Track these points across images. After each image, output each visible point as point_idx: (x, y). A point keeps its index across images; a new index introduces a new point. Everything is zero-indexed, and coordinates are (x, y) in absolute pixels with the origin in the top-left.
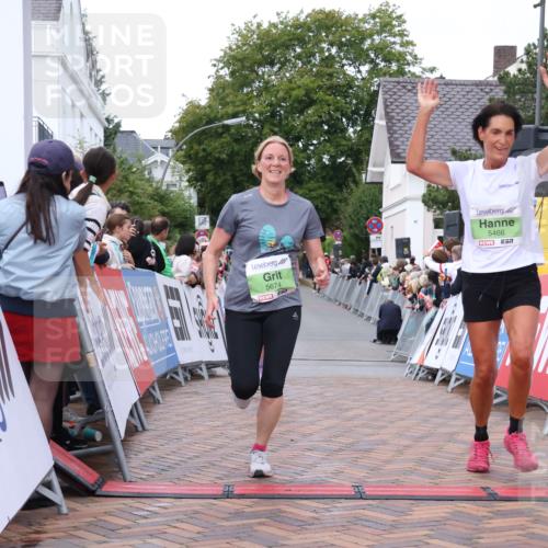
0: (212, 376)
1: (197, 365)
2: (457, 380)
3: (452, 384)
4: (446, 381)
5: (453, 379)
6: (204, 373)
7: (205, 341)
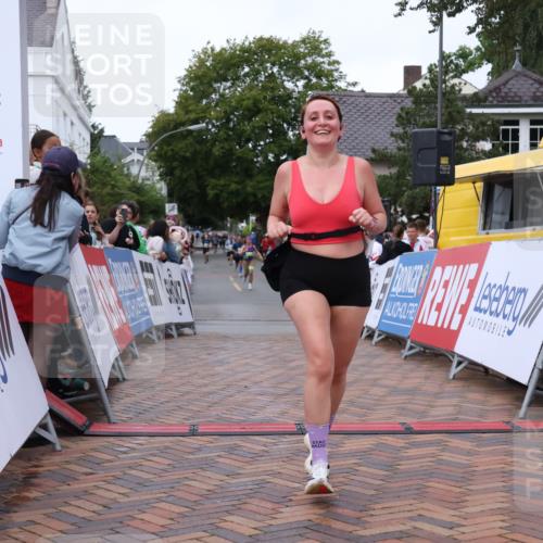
0: (181, 335)
1: (168, 326)
2: (379, 335)
3: (376, 339)
4: (370, 337)
5: (376, 335)
6: (174, 333)
7: (174, 306)
